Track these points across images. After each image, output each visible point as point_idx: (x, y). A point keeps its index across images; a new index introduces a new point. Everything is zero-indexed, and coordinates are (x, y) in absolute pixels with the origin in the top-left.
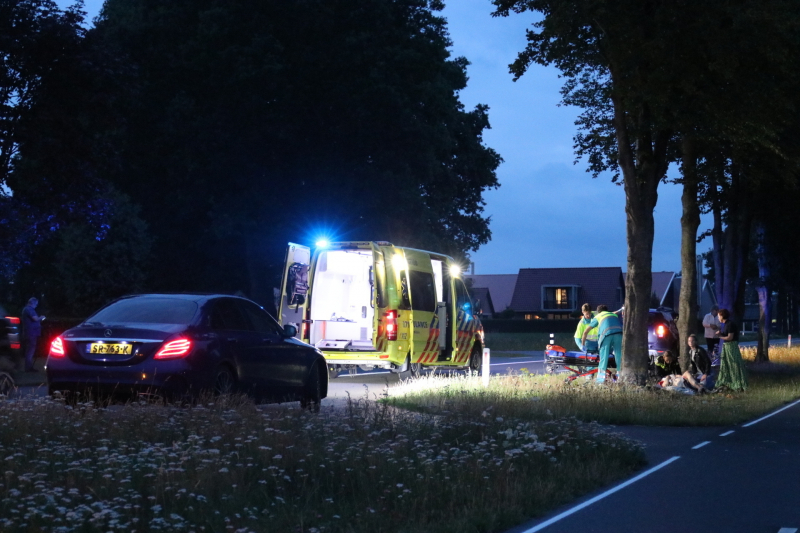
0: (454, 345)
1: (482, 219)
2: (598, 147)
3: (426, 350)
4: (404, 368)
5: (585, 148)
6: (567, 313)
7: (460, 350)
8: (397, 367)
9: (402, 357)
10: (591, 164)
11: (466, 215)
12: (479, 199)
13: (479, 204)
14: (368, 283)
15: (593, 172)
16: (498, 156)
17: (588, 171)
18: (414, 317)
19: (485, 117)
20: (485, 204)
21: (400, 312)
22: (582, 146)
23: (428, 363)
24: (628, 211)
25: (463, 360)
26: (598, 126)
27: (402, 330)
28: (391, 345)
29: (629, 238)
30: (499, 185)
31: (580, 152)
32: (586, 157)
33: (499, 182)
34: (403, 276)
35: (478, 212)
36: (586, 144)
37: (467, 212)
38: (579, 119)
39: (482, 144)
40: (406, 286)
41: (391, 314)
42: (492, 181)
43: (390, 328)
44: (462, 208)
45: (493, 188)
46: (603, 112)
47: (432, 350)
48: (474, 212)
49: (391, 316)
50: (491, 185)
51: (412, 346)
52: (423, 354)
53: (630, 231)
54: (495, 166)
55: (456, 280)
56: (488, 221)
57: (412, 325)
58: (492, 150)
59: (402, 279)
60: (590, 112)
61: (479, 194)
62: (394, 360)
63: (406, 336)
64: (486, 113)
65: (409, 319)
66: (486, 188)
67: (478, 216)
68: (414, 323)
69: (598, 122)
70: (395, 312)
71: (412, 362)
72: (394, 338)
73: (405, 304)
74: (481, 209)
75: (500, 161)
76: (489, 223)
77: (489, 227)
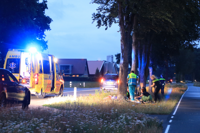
0: (55, 86)
1: (45, 41)
2: (100, 18)
3: (47, 88)
4: (40, 94)
5: (96, 18)
6: (68, 74)
7: (57, 88)
8: (38, 94)
9: (39, 90)
10: (98, 24)
11: (39, 39)
12: (43, 34)
13: (44, 36)
14: (25, 64)
15: (98, 26)
16: (51, 19)
17: (97, 26)
18: (44, 76)
19: (46, 5)
20: (46, 36)
21: (39, 74)
22: (94, 17)
23: (47, 92)
24: (121, 41)
25: (58, 91)
26: (104, 11)
27: (39, 81)
28: (36, 86)
29: (121, 50)
30: (51, 29)
31: (94, 20)
32: (96, 21)
33: (50, 28)
34: (40, 62)
35: (43, 38)
36: (96, 17)
37: (39, 38)
38: (98, 8)
39: (45, 14)
40: (41, 65)
41: (37, 75)
42: (48, 28)
43: (36, 80)
44: (37, 37)
45: (48, 30)
46: (107, 6)
47: (49, 88)
48: (42, 39)
49: (36, 76)
50: (48, 29)
51: (43, 86)
52: (46, 89)
53: (122, 48)
54: (49, 23)
55: (56, 63)
56: (47, 42)
57: (43, 79)
58: (49, 17)
59: (40, 63)
60: (102, 6)
61: (43, 32)
62: (37, 91)
63: (41, 83)
64: (46, 3)
65: (42, 77)
66: (46, 30)
67: (43, 40)
68: (44, 78)
69: (104, 9)
70: (38, 74)
71: (43, 92)
72: (37, 84)
73: (41, 71)
74: (44, 38)
75: (52, 21)
76: (47, 43)
77: (47, 44)
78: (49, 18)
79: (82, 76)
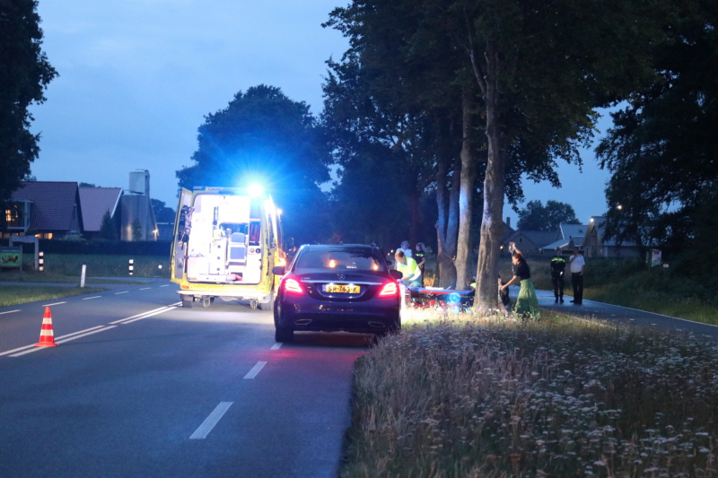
1: (31, 136)
12: (26, 114)
13: (27, 119)
16: (53, 69)
20: (33, 119)
30: (45, 99)
33: (44, 96)
35: (26, 127)
42: (38, 96)
45: (38, 102)
48: (22, 127)
50: (37, 99)
54: (47, 80)
56: (37, 138)
58: (46, 63)
61: (25, 108)
66: (33, 102)
67: (26, 131)
74: (29, 124)
75: (55, 75)
76: (38, 140)
77: (38, 144)
78: (49, 67)
79: (66, 237)
